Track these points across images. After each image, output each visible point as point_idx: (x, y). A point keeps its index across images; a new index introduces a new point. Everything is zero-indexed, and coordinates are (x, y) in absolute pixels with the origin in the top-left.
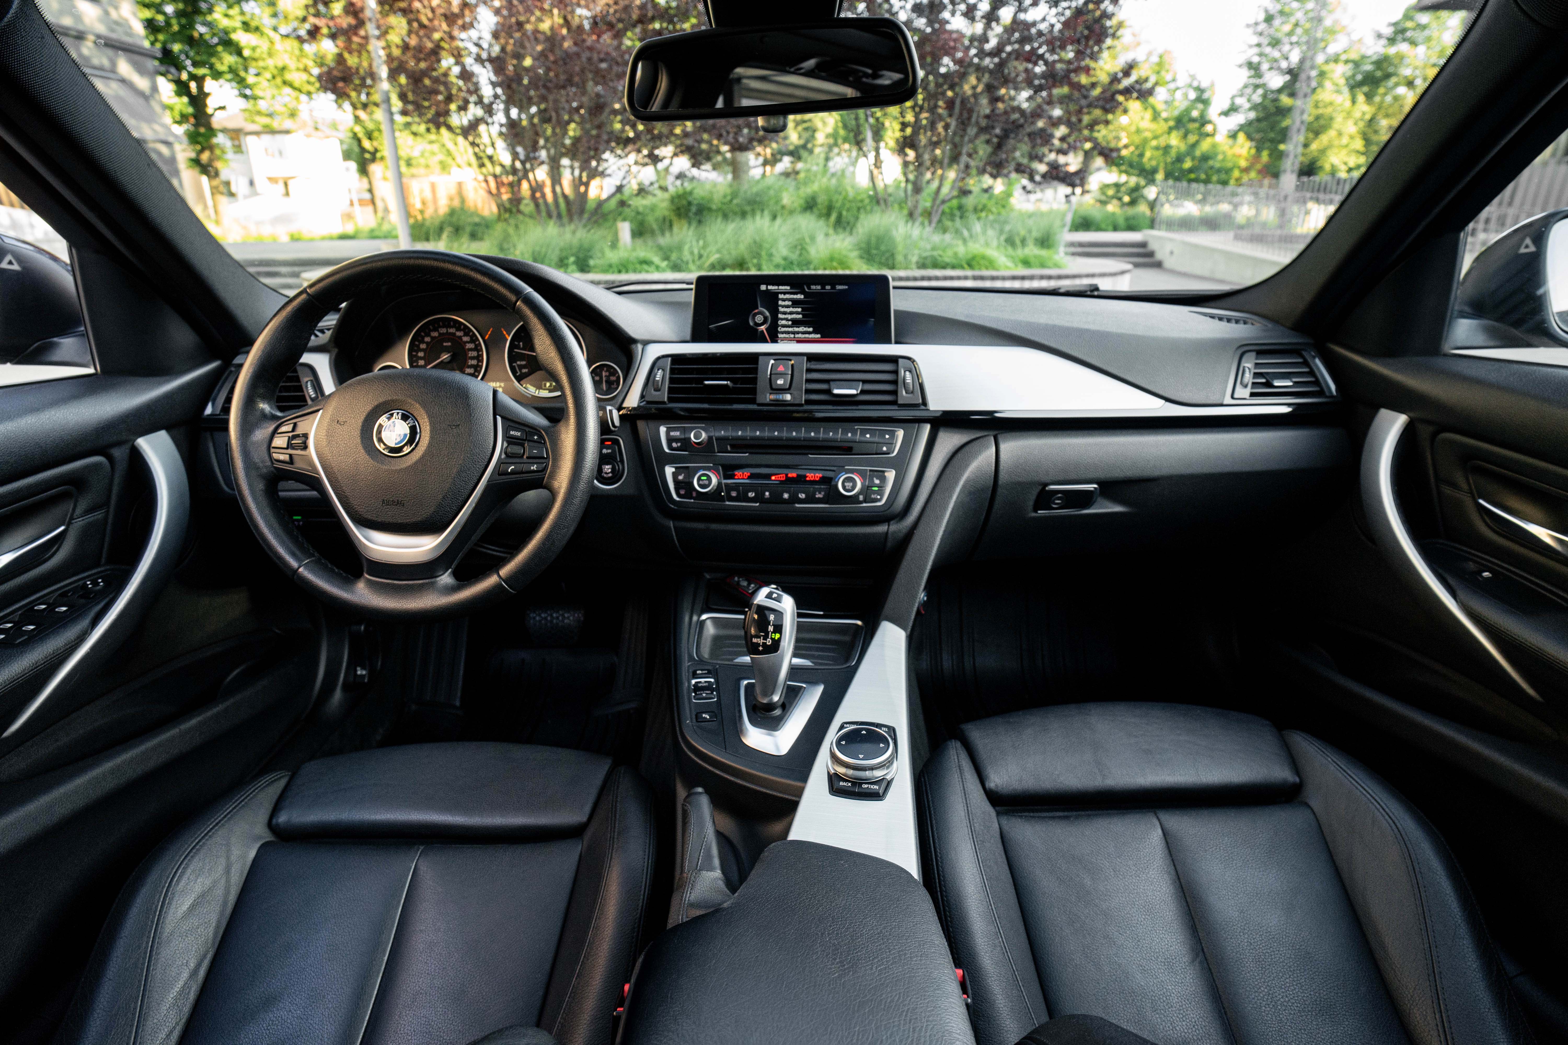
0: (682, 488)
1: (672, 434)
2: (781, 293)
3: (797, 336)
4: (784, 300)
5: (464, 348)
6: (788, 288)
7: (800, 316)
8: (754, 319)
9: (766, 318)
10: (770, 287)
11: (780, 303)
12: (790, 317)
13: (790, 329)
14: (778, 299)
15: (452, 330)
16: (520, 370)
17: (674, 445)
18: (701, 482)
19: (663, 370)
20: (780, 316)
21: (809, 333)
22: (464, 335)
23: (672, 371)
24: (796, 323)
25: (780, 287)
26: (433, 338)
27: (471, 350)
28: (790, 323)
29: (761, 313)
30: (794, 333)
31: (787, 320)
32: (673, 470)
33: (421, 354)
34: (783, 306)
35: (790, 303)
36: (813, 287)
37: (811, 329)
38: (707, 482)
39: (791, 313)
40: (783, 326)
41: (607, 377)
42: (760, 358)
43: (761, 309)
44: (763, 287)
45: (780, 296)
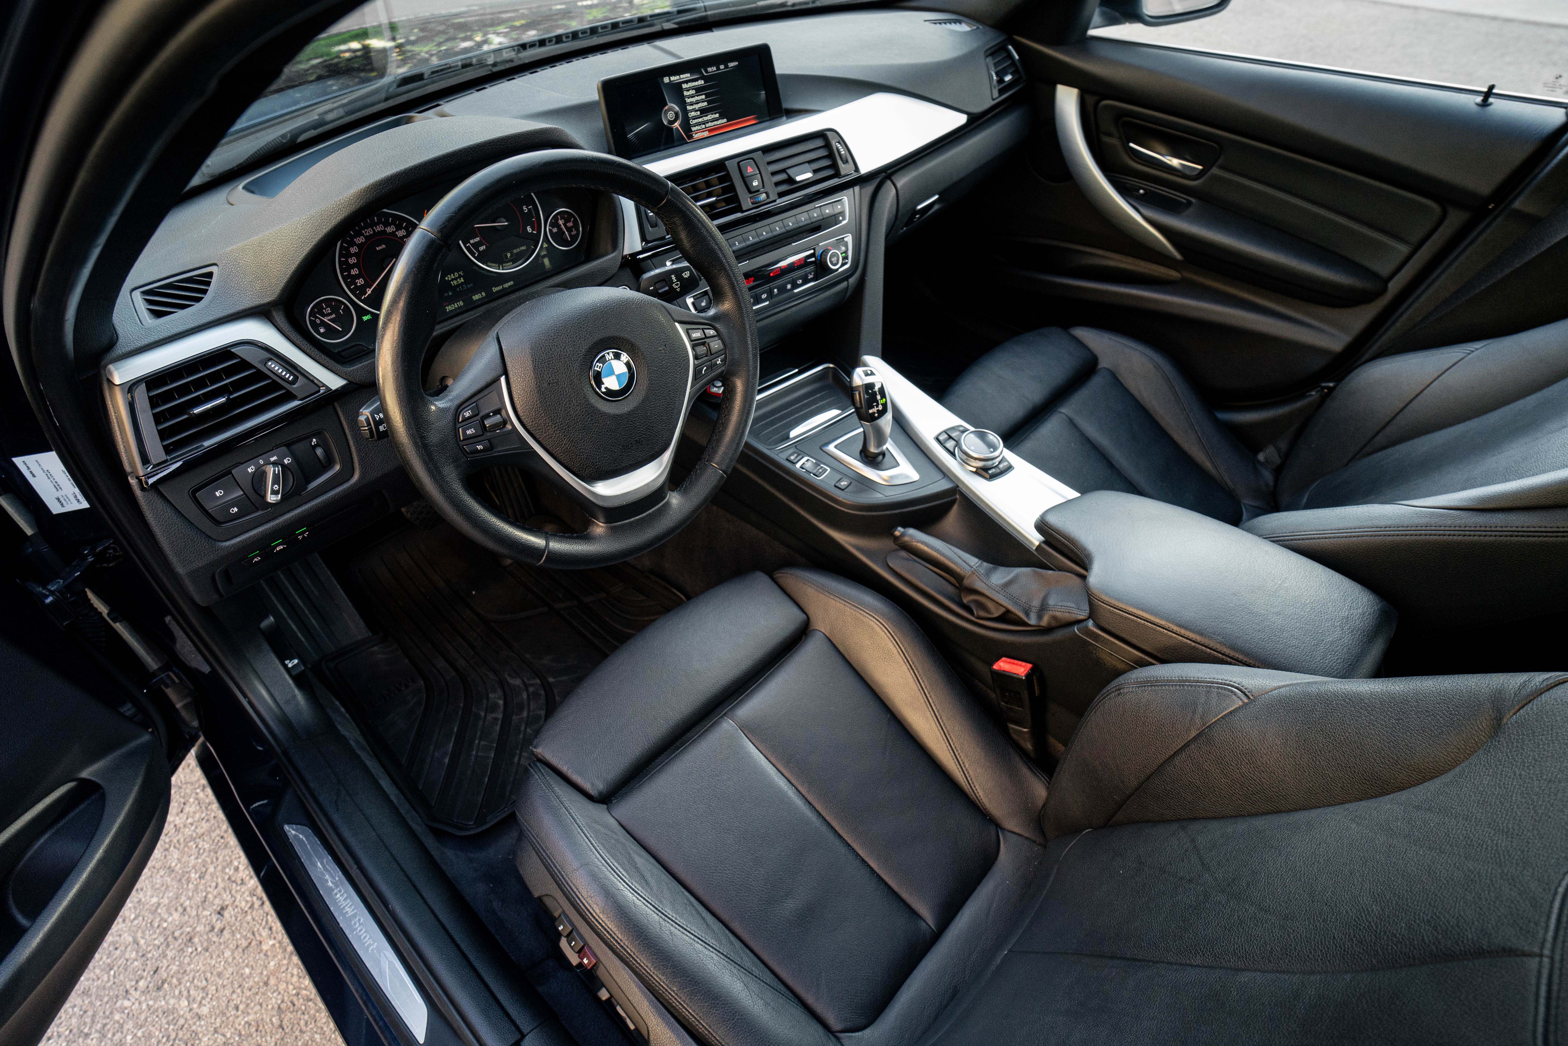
2: (684, 82)
3: (707, 125)
4: (688, 89)
6: (688, 75)
7: (706, 103)
8: (666, 117)
9: (676, 114)
10: (672, 78)
11: (685, 93)
12: (697, 107)
13: (700, 120)
14: (682, 90)
15: (379, 228)
16: (478, 250)
20: (689, 108)
21: (717, 119)
22: (397, 229)
24: (703, 112)
25: (682, 76)
26: (359, 246)
28: (699, 113)
29: (670, 109)
30: (704, 123)
31: (695, 110)
33: (355, 271)
34: (689, 96)
35: (693, 92)
36: (710, 69)
37: (717, 115)
39: (697, 102)
40: (695, 118)
41: (565, 225)
42: (726, 162)
43: (670, 105)
44: (666, 80)
45: (684, 86)
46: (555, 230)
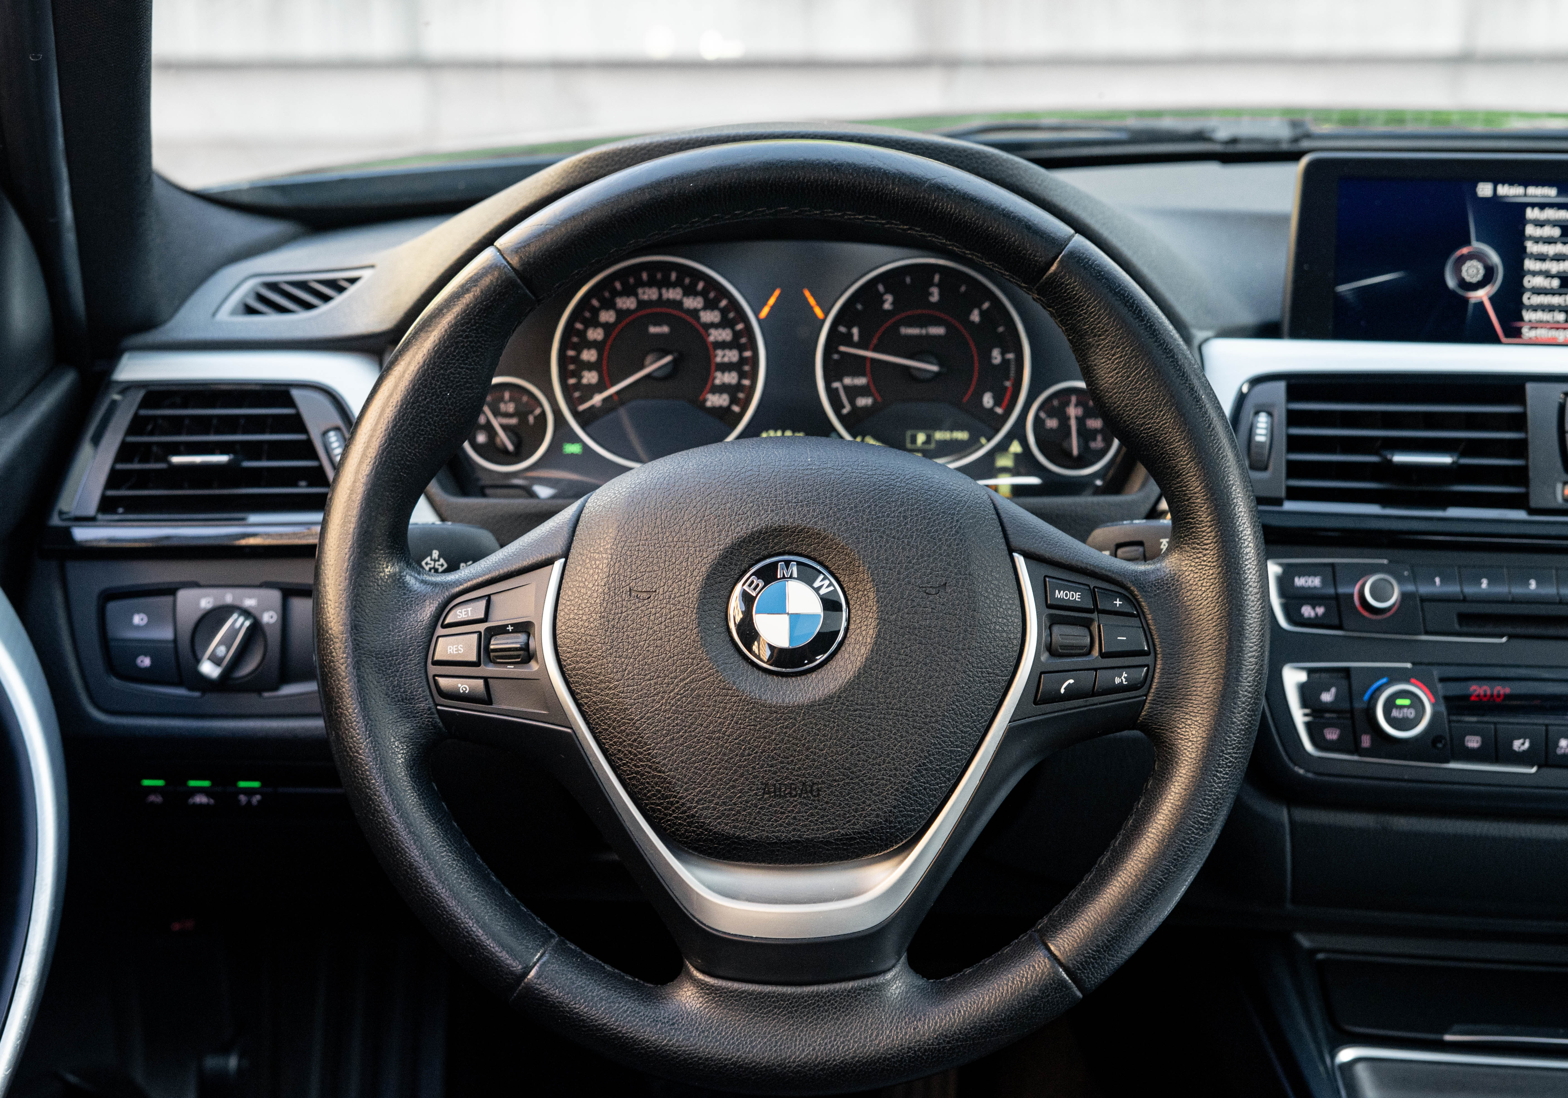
0: (1331, 725)
1: (1300, 582)
2: (1533, 205)
4: (1540, 224)
5: (702, 340)
6: (1552, 192)
8: (1458, 270)
9: (1490, 270)
10: (1504, 190)
11: (1530, 230)
12: (1555, 267)
13: (1556, 300)
14: (1523, 221)
15: (674, 294)
16: (852, 402)
17: (1307, 611)
18: (1395, 713)
19: (1270, 414)
20: (1530, 264)
22: (705, 308)
23: (1294, 418)
25: (1531, 190)
26: (621, 314)
27: (723, 345)
29: (1477, 256)
30: (1563, 309)
31: (1547, 275)
32: (1303, 677)
33: (590, 355)
34: (1537, 240)
35: (1556, 232)
38: (1411, 713)
39: (1559, 257)
40: (1538, 291)
41: (1081, 421)
42: (1530, 387)
43: (1477, 245)
44: (1485, 190)
45: (1531, 214)
46: (1052, 423)
